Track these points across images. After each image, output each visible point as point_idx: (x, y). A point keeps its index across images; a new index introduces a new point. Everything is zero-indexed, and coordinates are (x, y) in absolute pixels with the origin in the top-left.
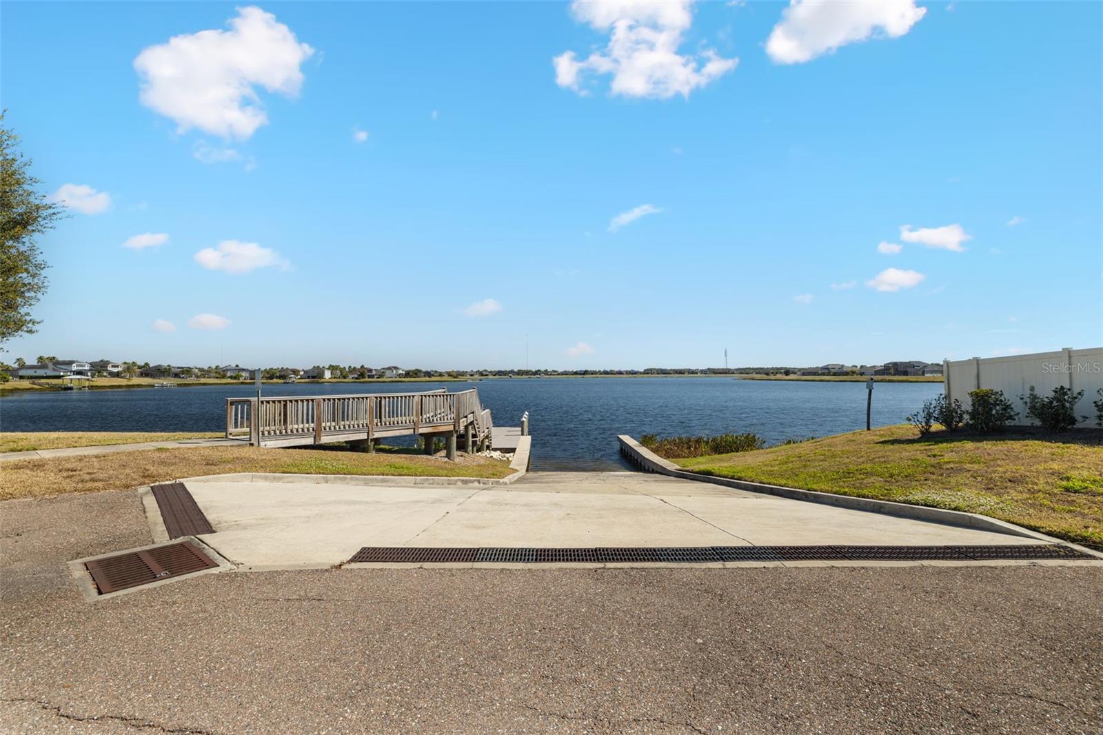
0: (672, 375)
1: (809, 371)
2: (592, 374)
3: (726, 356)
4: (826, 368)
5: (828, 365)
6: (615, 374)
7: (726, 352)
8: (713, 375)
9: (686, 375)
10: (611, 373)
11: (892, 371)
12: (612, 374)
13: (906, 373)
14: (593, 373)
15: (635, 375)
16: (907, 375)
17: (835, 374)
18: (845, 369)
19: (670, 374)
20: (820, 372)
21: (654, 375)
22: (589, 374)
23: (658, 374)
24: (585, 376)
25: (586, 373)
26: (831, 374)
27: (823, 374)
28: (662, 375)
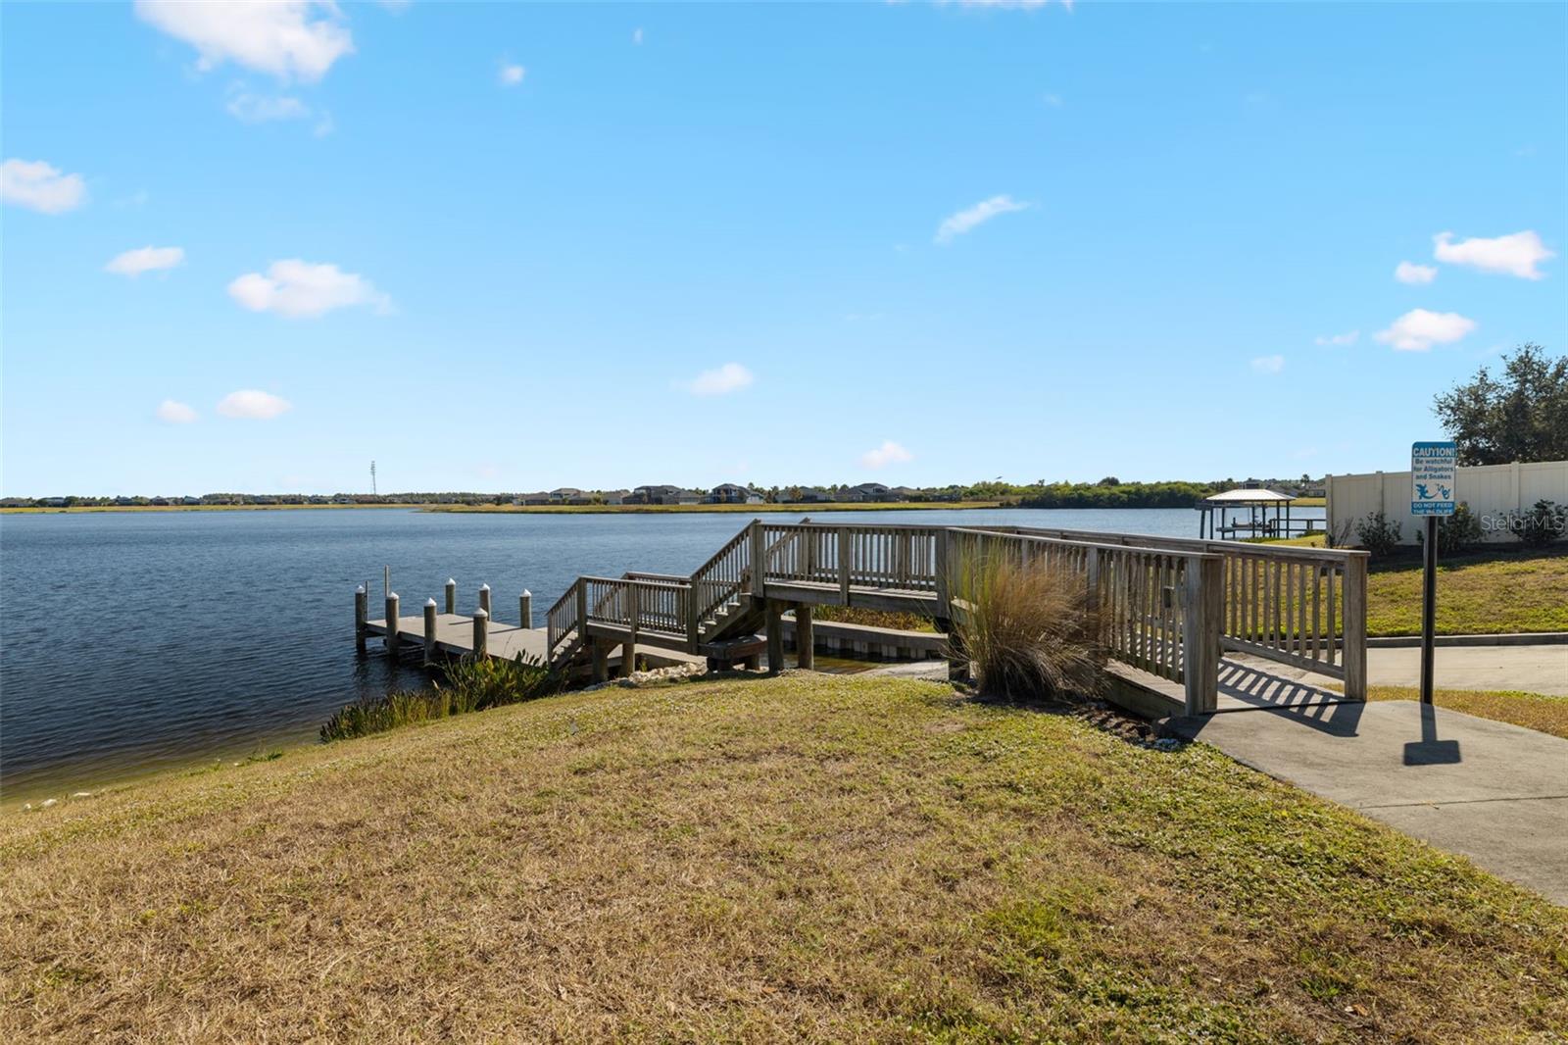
0: (276, 506)
1: (533, 498)
2: (87, 505)
3: (373, 473)
4: (558, 494)
5: (560, 490)
6: (146, 505)
7: (373, 468)
8: (357, 506)
9: (306, 505)
10: (137, 502)
11: (646, 498)
12: (140, 504)
13: (659, 501)
14: (89, 503)
15: (195, 507)
16: (661, 503)
17: (571, 503)
18: (582, 496)
19: (274, 503)
20: (551, 500)
21: (239, 507)
22: (79, 505)
23: (245, 503)
24: (69, 509)
25: (69, 502)
26: (567, 502)
27: (556, 503)
28: (256, 506)
